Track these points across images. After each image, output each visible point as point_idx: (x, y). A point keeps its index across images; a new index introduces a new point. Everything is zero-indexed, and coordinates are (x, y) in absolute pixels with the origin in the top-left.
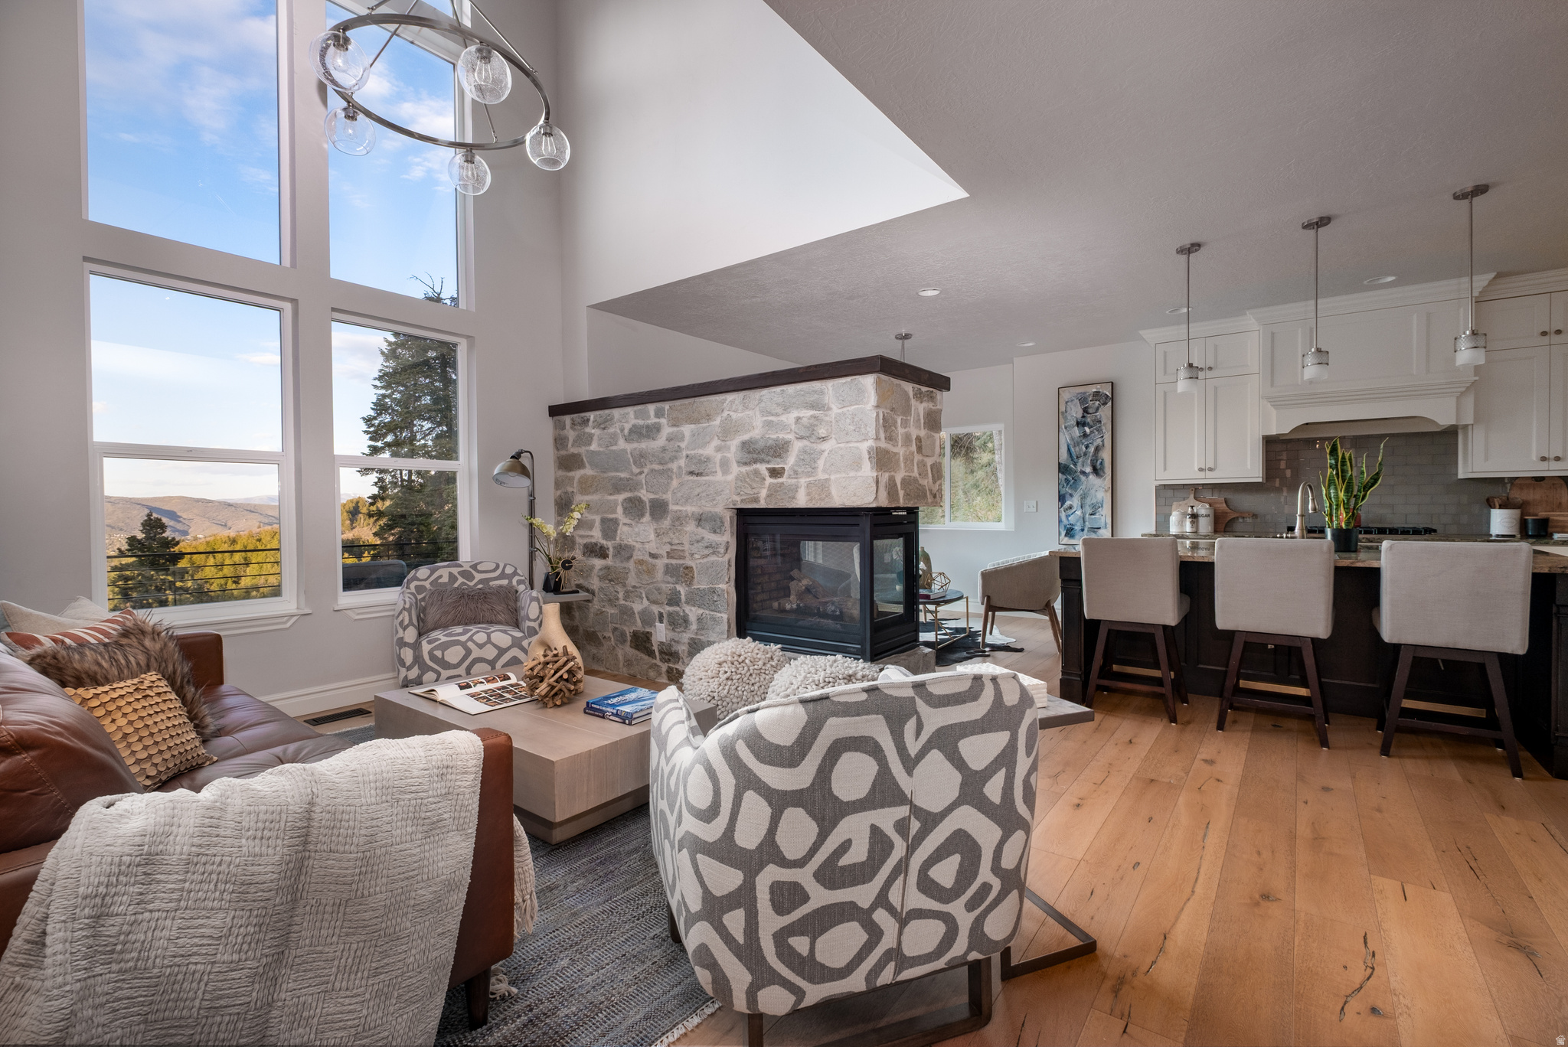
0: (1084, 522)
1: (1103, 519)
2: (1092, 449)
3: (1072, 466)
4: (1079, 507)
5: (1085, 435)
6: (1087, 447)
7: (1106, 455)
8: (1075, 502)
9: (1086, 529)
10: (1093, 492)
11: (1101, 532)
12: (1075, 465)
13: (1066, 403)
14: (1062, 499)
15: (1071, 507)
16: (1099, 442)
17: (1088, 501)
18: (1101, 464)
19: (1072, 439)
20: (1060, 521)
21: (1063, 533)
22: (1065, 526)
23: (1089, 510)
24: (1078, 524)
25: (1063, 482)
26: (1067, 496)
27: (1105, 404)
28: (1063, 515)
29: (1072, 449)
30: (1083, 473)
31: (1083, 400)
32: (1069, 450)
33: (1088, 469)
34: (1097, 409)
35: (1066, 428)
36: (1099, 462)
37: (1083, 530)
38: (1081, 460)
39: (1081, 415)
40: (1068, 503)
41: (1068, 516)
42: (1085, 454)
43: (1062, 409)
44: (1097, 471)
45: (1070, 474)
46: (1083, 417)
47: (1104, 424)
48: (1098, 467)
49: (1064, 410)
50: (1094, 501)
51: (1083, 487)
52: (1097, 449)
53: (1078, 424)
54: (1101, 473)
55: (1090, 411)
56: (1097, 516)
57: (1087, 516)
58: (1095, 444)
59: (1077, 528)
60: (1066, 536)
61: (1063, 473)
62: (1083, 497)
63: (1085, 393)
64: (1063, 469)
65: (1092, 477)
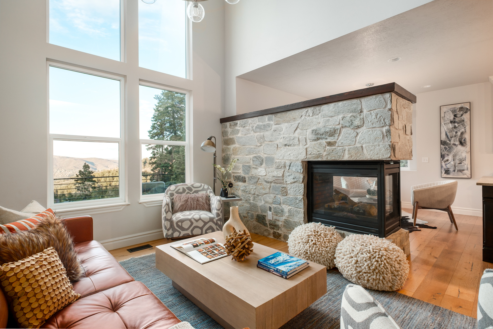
0: (455, 167)
1: (466, 166)
2: (459, 134)
3: (448, 141)
4: (452, 160)
5: (455, 127)
6: (456, 133)
7: (467, 136)
8: (450, 158)
9: (456, 171)
10: (460, 153)
11: (465, 172)
12: (450, 141)
13: (445, 113)
14: (442, 156)
15: (447, 160)
16: (463, 130)
17: (457, 157)
18: (464, 140)
19: (448, 129)
20: (442, 167)
21: (443, 172)
22: (445, 169)
23: (458, 162)
24: (452, 168)
25: (443, 149)
26: (446, 155)
27: (466, 112)
28: (443, 164)
29: (448, 134)
30: (455, 145)
31: (454, 111)
32: (446, 134)
33: (457, 143)
34: (462, 115)
35: (444, 124)
36: (463, 139)
37: (454, 171)
38: (453, 139)
39: (453, 118)
40: (446, 158)
41: (446, 165)
42: (455, 136)
43: (442, 115)
44: (461, 143)
45: (447, 145)
46: (454, 119)
47: (466, 122)
48: (463, 141)
49: (443, 116)
50: (461, 157)
51: (455, 151)
52: (462, 133)
53: (451, 122)
54: (464, 144)
55: (458, 116)
56: (463, 164)
57: (457, 164)
58: (461, 131)
59: (451, 170)
60: (445, 173)
61: (443, 145)
62: (454, 156)
63: (455, 108)
64: (443, 143)
65: (460, 147)
